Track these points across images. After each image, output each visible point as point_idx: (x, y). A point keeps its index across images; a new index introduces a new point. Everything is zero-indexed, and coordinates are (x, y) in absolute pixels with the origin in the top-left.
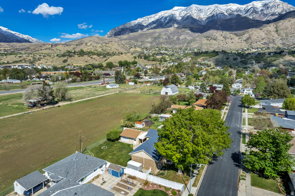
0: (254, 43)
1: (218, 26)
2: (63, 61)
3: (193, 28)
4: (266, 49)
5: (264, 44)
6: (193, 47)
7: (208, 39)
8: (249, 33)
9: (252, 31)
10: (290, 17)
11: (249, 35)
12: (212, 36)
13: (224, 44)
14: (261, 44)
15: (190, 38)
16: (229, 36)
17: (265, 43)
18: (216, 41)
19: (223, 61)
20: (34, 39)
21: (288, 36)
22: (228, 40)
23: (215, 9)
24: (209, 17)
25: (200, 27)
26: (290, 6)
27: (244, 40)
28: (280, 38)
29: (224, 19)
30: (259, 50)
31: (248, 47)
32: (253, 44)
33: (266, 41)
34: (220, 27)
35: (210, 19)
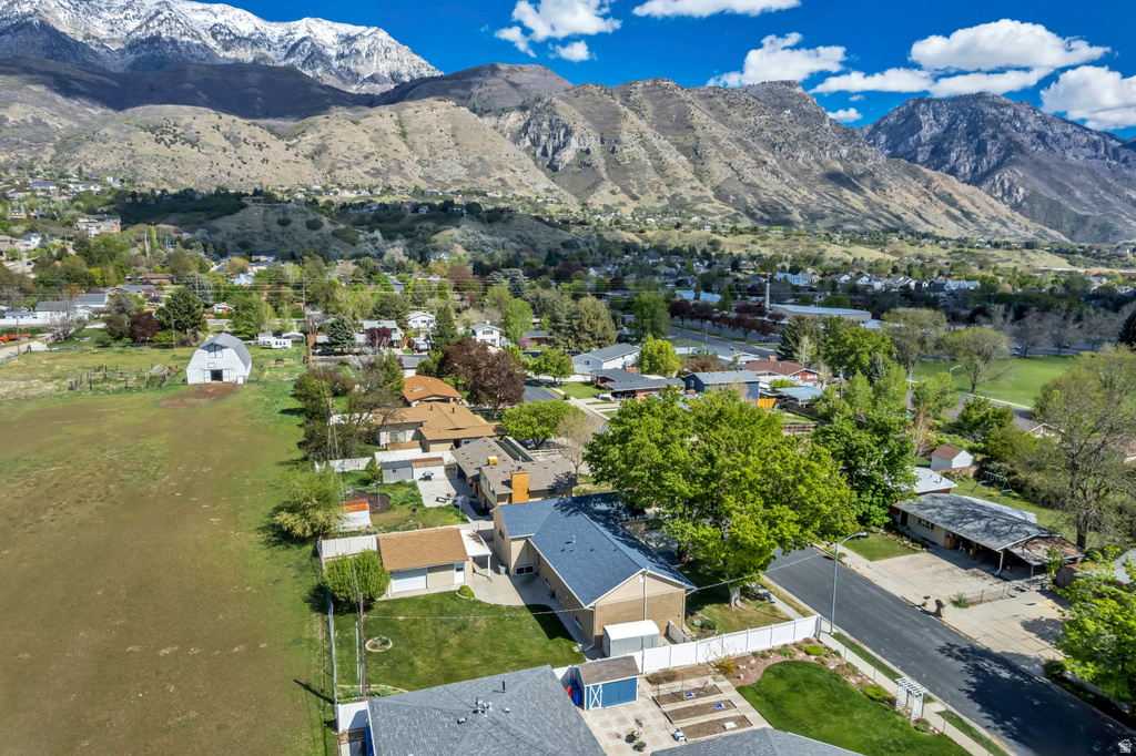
0: (341, 168)
1: (190, 86)
3: (70, 77)
4: (383, 193)
5: (373, 175)
6: (94, 165)
7: (162, 139)
8: (320, 131)
9: (327, 123)
10: (430, 94)
11: (321, 137)
12: (175, 125)
13: (232, 166)
14: (365, 173)
15: (67, 122)
16: (248, 133)
17: (376, 173)
18: (196, 149)
19: (268, 231)
21: (435, 154)
22: (248, 151)
23: (158, 13)
24: (137, 40)
25: (107, 80)
26: (418, 59)
27: (306, 153)
28: (417, 158)
29: (208, 62)
30: (364, 193)
31: (324, 183)
32: (337, 172)
33: (379, 165)
34: (200, 93)
35: (143, 53)
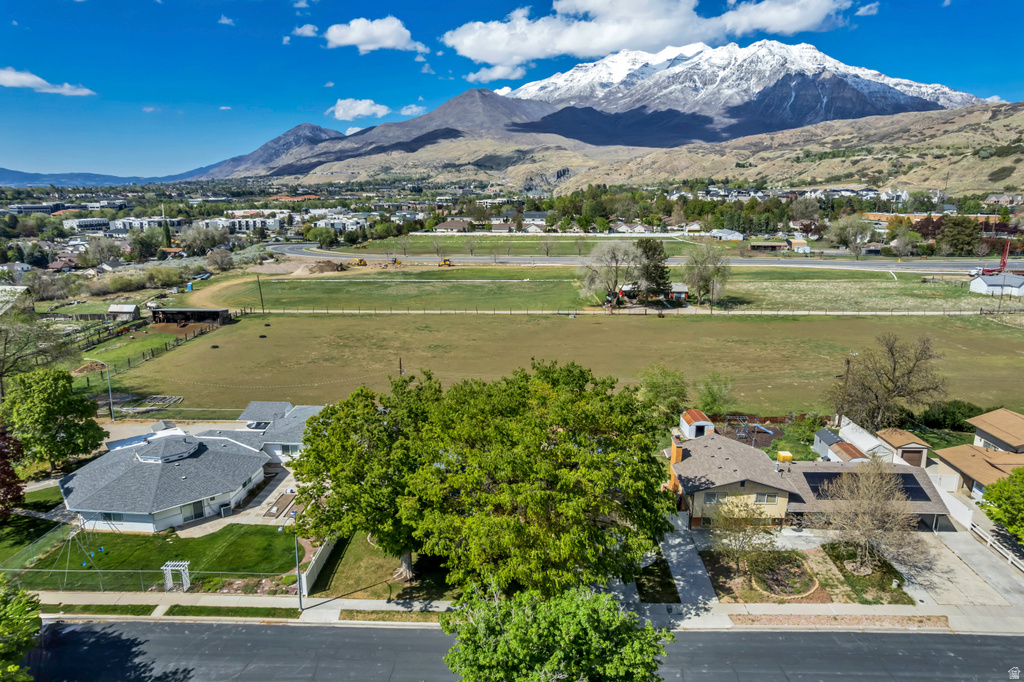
2: (992, 174)
20: (958, 96)
